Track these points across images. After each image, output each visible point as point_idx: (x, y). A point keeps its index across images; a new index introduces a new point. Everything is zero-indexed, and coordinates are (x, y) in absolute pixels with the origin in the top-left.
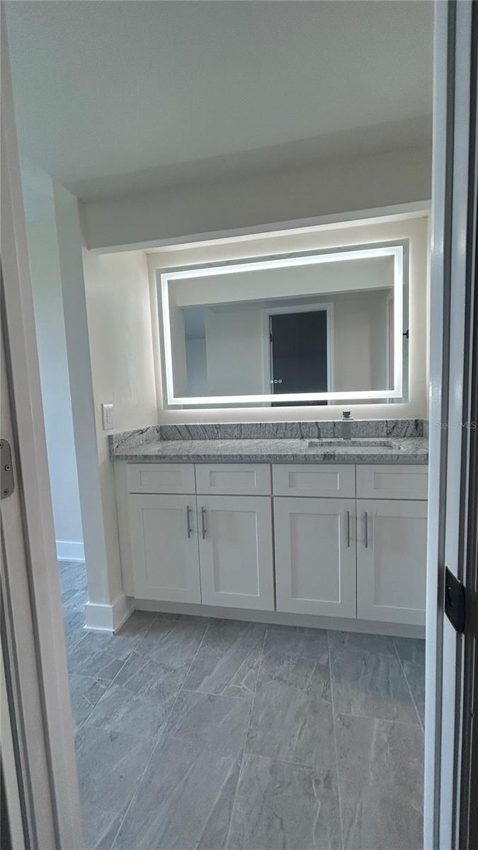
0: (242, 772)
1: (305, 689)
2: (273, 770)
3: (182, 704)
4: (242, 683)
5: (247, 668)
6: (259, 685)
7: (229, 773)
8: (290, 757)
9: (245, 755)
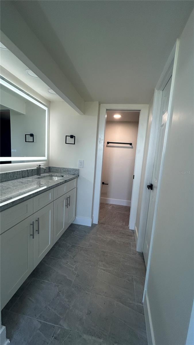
0: (102, 268)
1: (79, 251)
2: (102, 261)
3: (78, 286)
4: (73, 266)
5: (67, 265)
6: (75, 262)
7: (103, 271)
8: (98, 257)
9: (98, 267)
